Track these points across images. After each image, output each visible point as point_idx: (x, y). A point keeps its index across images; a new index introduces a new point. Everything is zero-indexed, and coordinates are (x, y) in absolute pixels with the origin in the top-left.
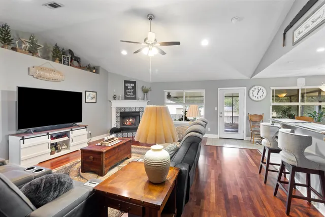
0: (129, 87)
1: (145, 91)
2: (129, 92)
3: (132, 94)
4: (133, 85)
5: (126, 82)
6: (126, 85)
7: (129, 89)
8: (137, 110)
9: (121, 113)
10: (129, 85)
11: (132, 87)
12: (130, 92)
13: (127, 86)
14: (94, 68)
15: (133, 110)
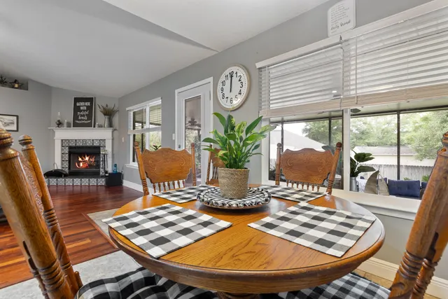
0: (82, 108)
1: (109, 113)
2: (81, 116)
3: (86, 118)
4: (88, 104)
5: (77, 100)
6: (78, 104)
7: (81, 111)
8: (96, 144)
9: (70, 148)
10: (82, 104)
11: (87, 107)
12: (84, 116)
13: (79, 107)
14: (16, 81)
15: (89, 144)
